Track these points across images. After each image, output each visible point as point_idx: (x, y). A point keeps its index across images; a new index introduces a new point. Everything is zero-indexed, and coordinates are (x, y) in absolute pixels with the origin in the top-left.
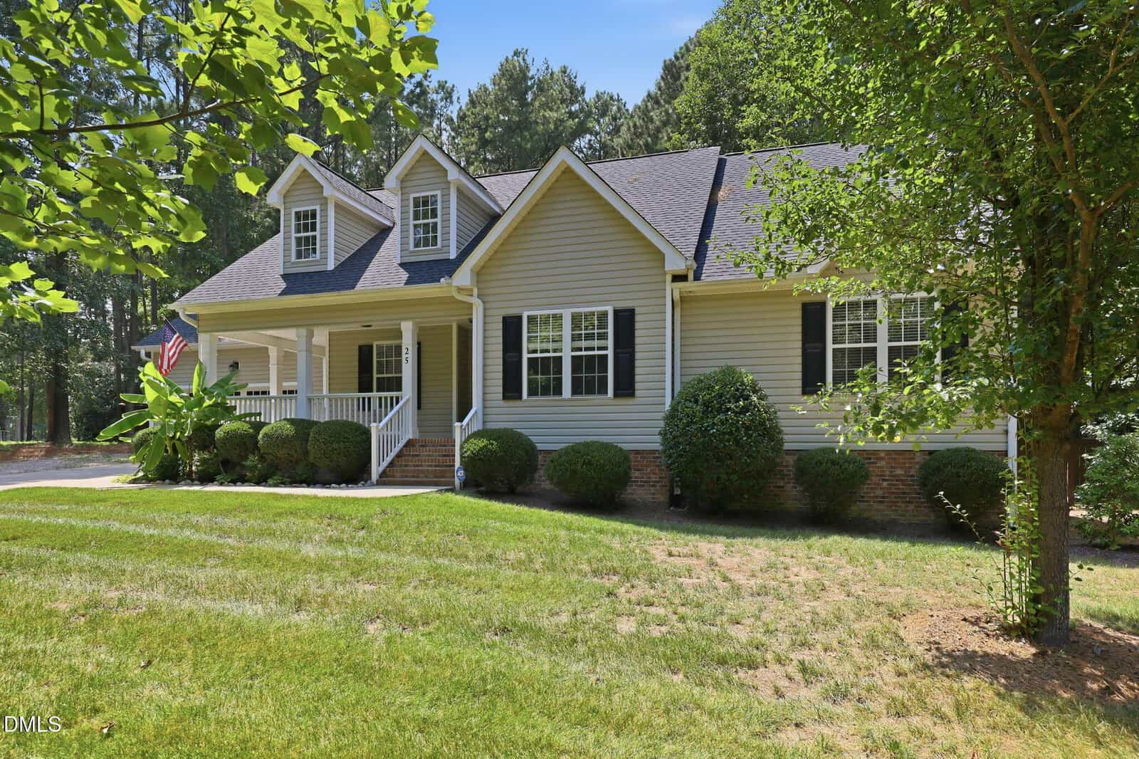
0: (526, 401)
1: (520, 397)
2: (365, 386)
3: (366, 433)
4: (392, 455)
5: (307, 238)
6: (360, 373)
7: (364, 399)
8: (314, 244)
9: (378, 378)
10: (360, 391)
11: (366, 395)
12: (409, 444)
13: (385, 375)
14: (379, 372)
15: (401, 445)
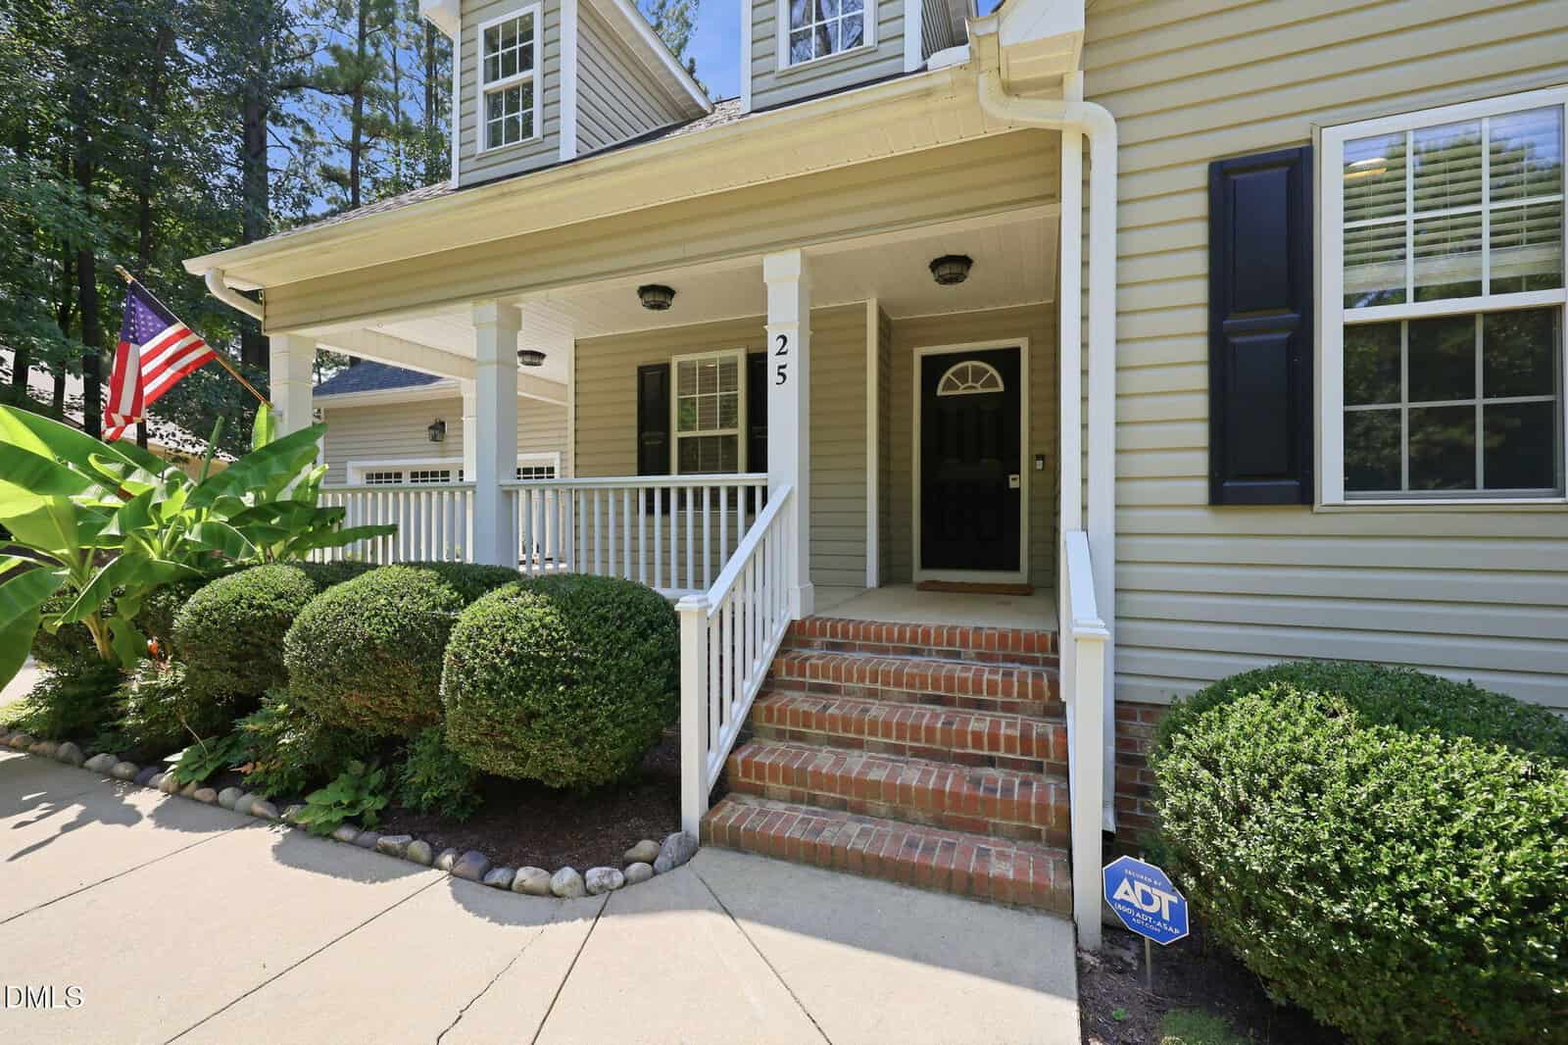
0: (1334, 509)
1: (1305, 495)
2: (652, 460)
3: (666, 621)
4: (749, 688)
5: (512, 93)
6: (641, 428)
7: (650, 493)
8: (528, 103)
9: (682, 441)
10: (642, 471)
11: (656, 481)
12: (796, 636)
13: (698, 433)
14: (684, 425)
15: (769, 648)
